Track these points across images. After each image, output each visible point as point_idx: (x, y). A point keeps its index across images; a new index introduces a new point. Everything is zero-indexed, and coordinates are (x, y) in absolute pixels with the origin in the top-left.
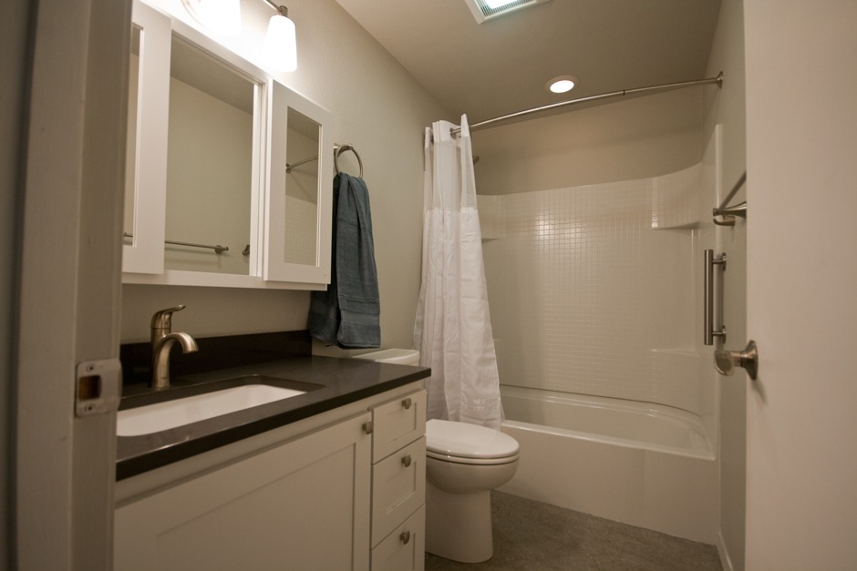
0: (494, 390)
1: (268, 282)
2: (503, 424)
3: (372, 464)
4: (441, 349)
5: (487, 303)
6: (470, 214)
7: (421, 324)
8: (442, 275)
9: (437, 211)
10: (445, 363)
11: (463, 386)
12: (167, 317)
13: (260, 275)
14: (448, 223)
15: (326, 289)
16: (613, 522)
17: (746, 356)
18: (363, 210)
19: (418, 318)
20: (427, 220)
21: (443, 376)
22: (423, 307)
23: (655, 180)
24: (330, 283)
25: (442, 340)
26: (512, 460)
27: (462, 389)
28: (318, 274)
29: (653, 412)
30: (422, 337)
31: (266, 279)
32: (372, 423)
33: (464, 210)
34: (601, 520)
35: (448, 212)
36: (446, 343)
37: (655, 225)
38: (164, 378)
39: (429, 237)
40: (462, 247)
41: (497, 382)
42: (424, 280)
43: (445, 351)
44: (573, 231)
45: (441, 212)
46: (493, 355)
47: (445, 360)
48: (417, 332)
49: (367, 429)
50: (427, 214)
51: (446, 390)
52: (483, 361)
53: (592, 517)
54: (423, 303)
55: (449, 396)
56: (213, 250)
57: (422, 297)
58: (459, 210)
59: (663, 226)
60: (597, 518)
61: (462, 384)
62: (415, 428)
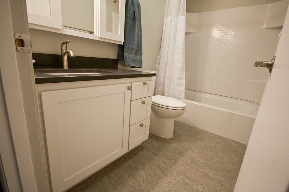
0: (183, 88)
1: (100, 38)
2: (184, 100)
3: (131, 100)
4: (165, 73)
5: (184, 57)
6: (182, 18)
7: (159, 63)
8: (168, 45)
9: (169, 18)
10: (166, 78)
11: (172, 86)
12: (65, 45)
13: (97, 35)
14: (173, 23)
15: (122, 44)
16: (217, 135)
17: (270, 63)
18: (137, 12)
19: (158, 61)
20: (165, 22)
21: (165, 83)
22: (160, 57)
23: (270, 5)
24: (123, 42)
25: (166, 69)
26: (183, 109)
27: (171, 87)
28: (119, 37)
29: (243, 103)
30: (159, 68)
31: (99, 37)
32: (131, 87)
33: (180, 17)
34: (213, 134)
35: (173, 18)
36: (167, 70)
37: (264, 27)
38: (66, 66)
39: (165, 29)
40: (177, 33)
41: (184, 86)
42: (162, 47)
43: (166, 73)
44: (230, 33)
45: (171, 18)
46: (184, 76)
47: (166, 77)
48: (157, 66)
49: (130, 88)
50: (165, 19)
51: (165, 87)
52: (180, 78)
53: (210, 133)
54: (160, 55)
55: (166, 89)
56: (89, 32)
57: (160, 53)
58: (178, 18)
59: (268, 27)
60: (211, 133)
61: (171, 85)
62: (148, 93)
